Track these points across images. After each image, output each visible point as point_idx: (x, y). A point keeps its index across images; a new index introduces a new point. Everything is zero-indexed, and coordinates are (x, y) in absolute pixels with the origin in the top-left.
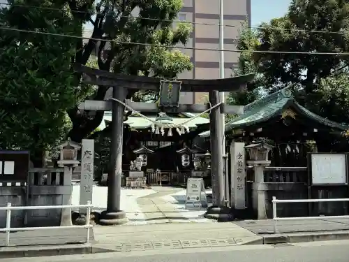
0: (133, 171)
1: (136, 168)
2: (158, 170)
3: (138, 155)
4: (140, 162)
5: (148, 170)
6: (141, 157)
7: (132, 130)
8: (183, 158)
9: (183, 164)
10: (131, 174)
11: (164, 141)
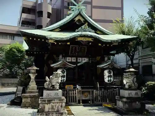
0: (48, 89)
1: (53, 86)
2: (78, 87)
3: (56, 69)
4: (58, 77)
5: (67, 87)
6: (59, 71)
7: (50, 41)
8: (106, 73)
9: (106, 80)
10: (45, 93)
11: (82, 57)
